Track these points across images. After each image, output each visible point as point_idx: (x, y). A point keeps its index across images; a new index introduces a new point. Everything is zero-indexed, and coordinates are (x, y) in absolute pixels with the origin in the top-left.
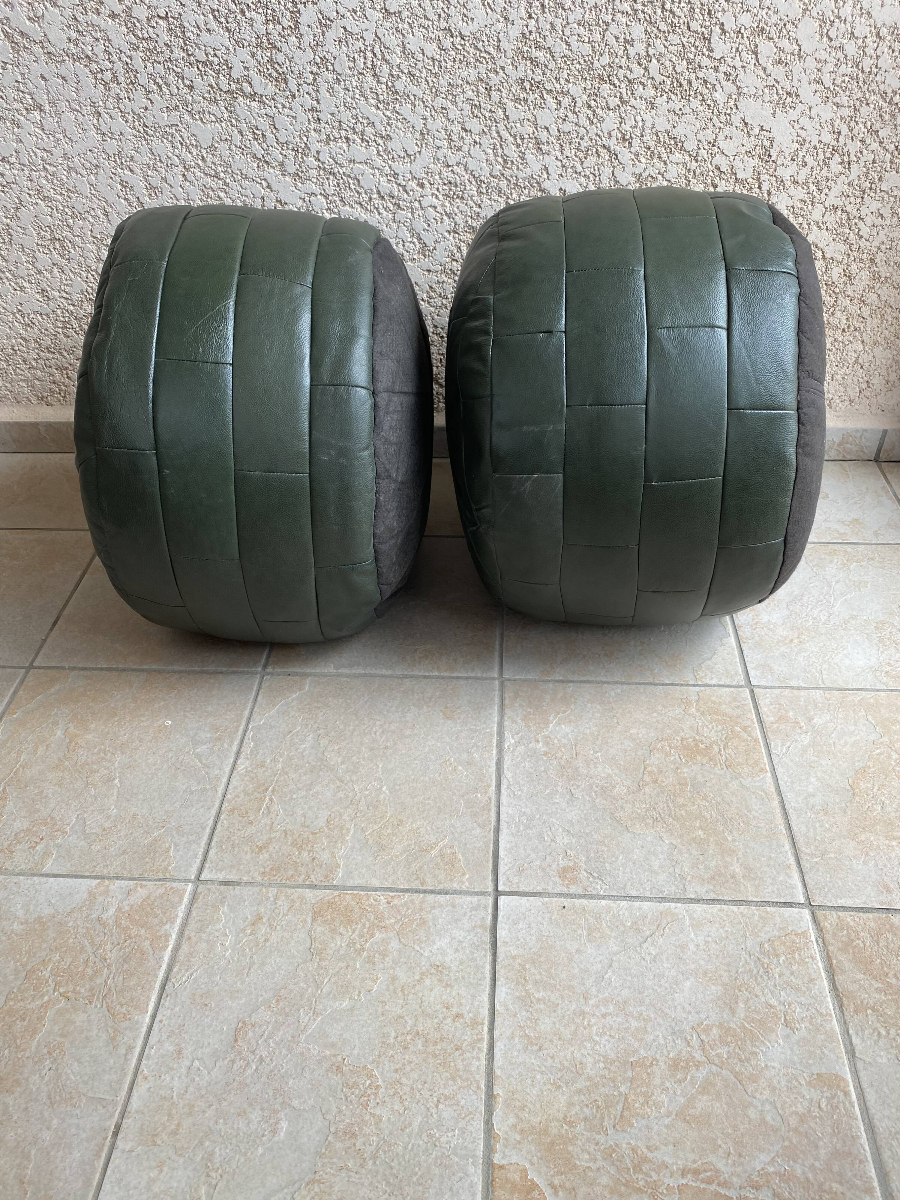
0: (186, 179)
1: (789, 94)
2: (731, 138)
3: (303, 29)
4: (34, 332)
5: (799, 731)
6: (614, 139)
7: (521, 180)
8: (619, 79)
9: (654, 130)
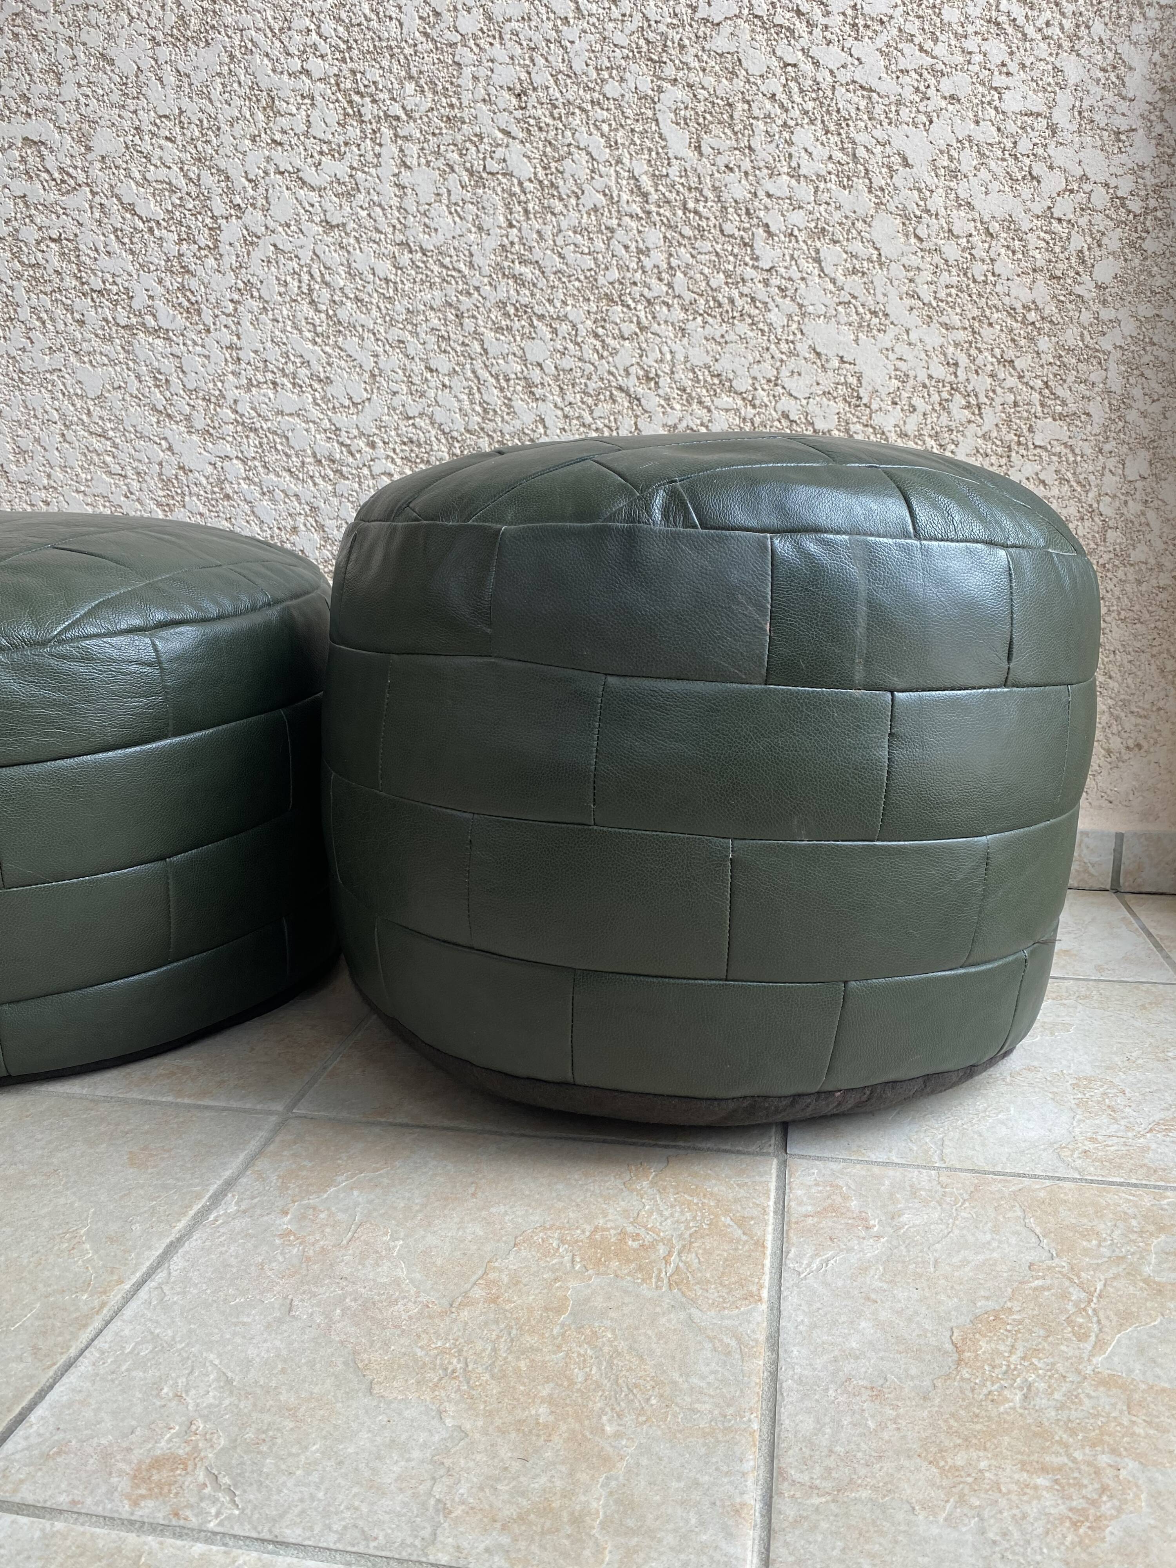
0: (65, 440)
1: (874, 313)
2: (800, 374)
3: (224, 248)
5: (862, 1234)
6: (633, 378)
7: (508, 437)
8: (633, 299)
9: (688, 365)
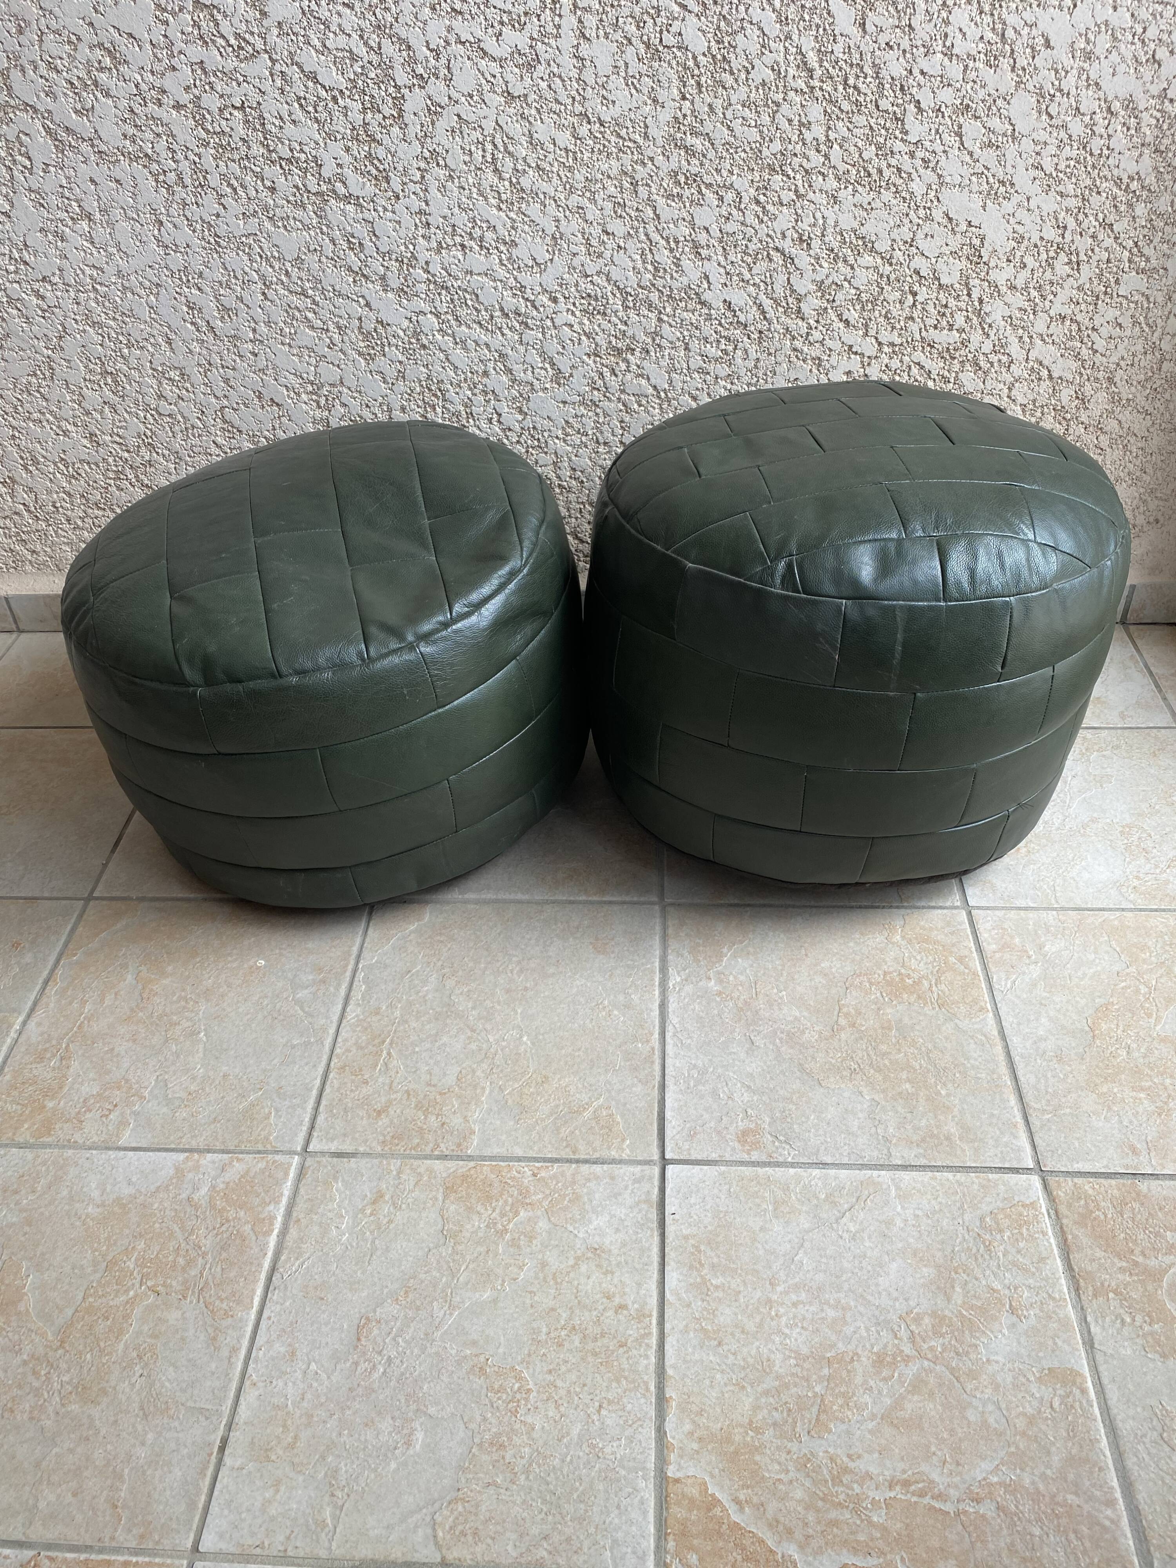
0: (266, 298)
1: (1002, 183)
2: (932, 237)
3: (409, 118)
4: (80, 485)
5: (1027, 961)
6: (788, 240)
7: (676, 291)
8: (793, 170)
9: (838, 229)
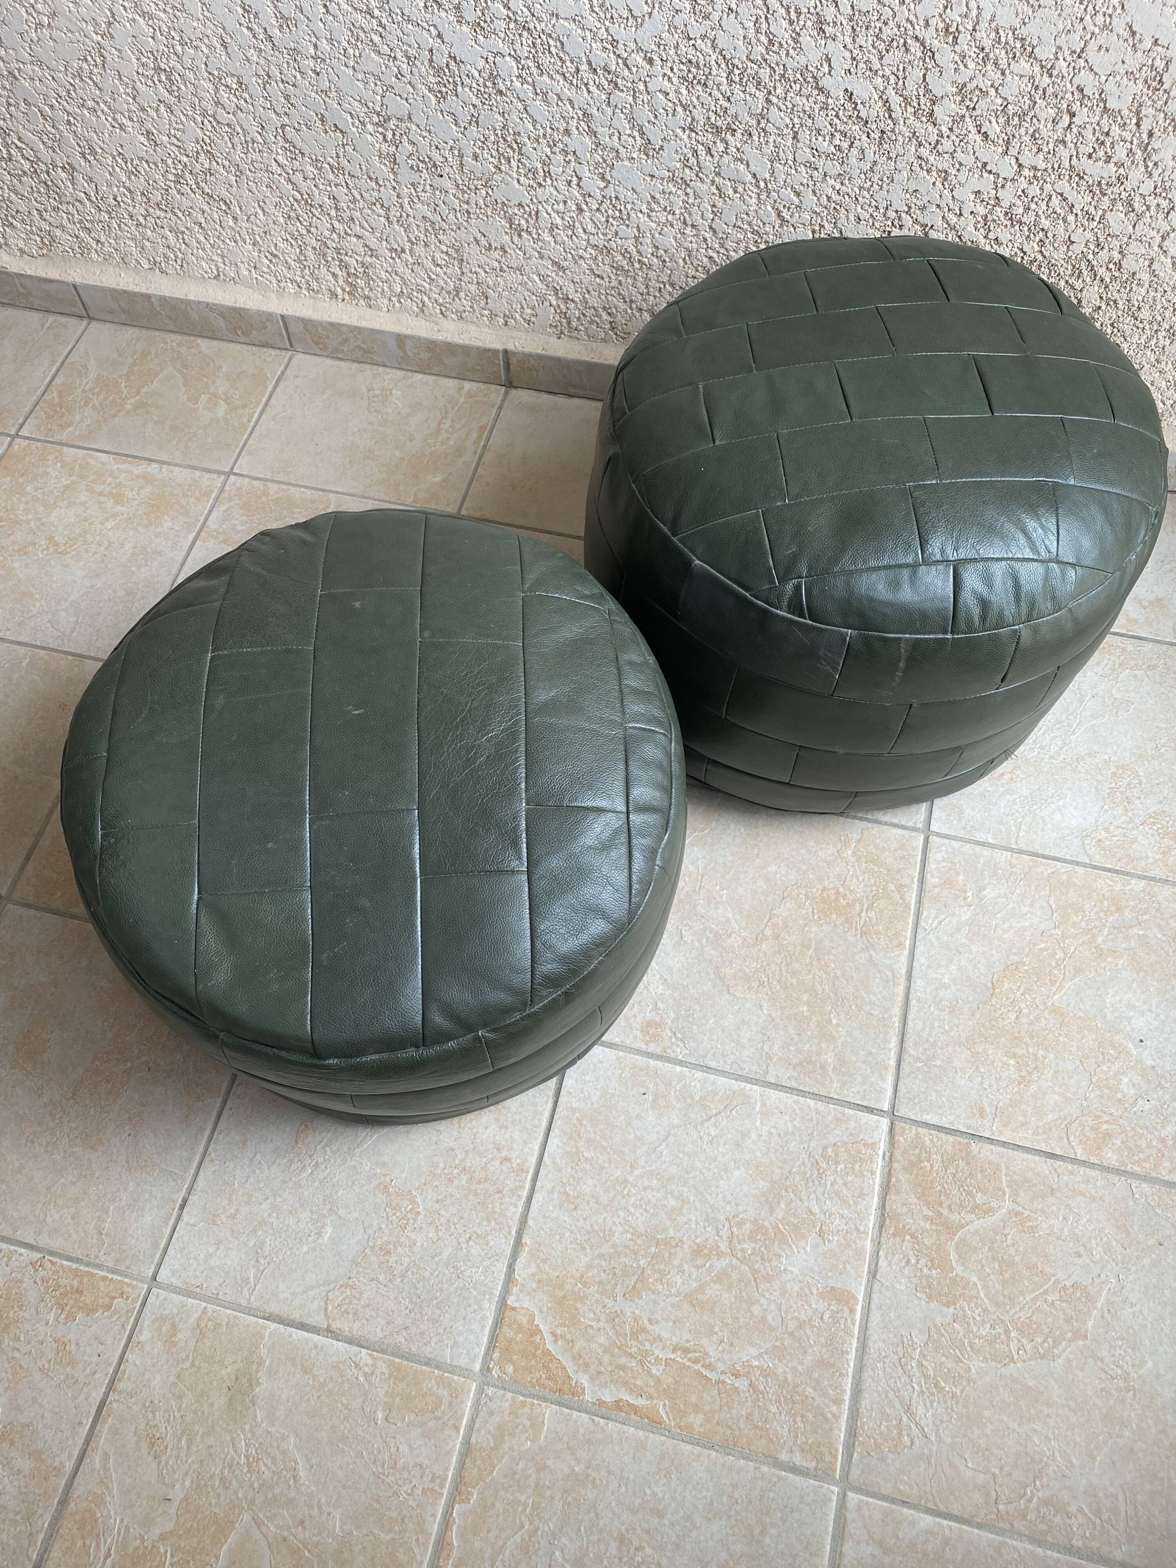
5: (962, 903)
